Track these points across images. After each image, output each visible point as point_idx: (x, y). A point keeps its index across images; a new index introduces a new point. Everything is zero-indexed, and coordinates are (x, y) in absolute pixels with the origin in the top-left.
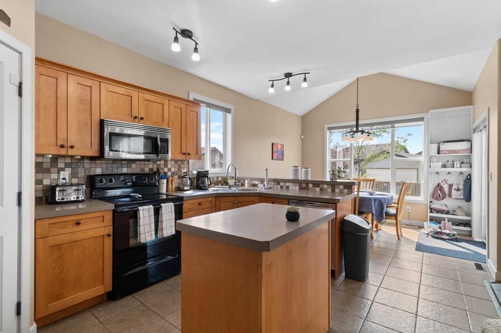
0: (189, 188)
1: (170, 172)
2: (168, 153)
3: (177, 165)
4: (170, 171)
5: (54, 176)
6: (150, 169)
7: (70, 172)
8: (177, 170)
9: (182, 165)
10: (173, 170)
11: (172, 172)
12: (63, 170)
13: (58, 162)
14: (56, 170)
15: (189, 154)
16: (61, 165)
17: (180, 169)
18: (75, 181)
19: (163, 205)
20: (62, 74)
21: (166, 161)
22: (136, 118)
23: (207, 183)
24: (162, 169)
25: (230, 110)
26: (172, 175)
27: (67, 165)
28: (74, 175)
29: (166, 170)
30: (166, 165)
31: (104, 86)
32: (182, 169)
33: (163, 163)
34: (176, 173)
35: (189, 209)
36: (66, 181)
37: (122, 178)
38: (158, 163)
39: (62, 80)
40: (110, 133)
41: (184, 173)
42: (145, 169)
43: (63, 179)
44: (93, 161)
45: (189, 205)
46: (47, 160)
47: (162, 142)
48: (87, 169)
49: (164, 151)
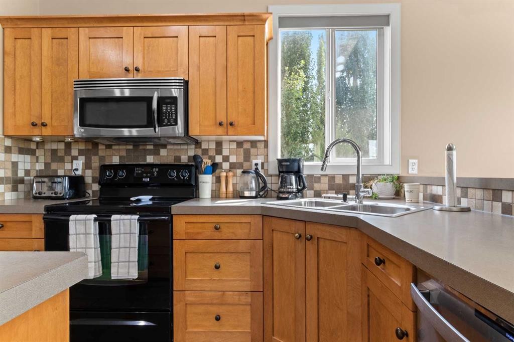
0: (254, 194)
1: (228, 163)
2: (176, 124)
3: (242, 150)
4: (228, 161)
5: (68, 166)
6: (189, 157)
7: (84, 162)
8: (241, 160)
9: (253, 151)
10: (233, 159)
11: (231, 164)
12: (76, 158)
13: (71, 149)
14: (70, 158)
15: (231, 124)
16: (75, 152)
17: (247, 157)
18: (89, 173)
19: (114, 217)
20: (35, 32)
21: (219, 144)
22: (127, 70)
23: (294, 187)
24: (212, 158)
25: (388, 16)
26: (230, 168)
27: (81, 152)
28: (87, 166)
29: (219, 159)
30: (219, 151)
31: (84, 32)
32: (252, 157)
33: (215, 147)
34: (240, 165)
35: (186, 233)
36: (79, 173)
37: (138, 171)
38: (203, 147)
39: (35, 41)
40: (81, 99)
41: (256, 164)
42: (182, 157)
43: (77, 170)
44: (109, 147)
45: (189, 226)
46: (62, 146)
47: (167, 104)
48: (102, 158)
49: (169, 121)
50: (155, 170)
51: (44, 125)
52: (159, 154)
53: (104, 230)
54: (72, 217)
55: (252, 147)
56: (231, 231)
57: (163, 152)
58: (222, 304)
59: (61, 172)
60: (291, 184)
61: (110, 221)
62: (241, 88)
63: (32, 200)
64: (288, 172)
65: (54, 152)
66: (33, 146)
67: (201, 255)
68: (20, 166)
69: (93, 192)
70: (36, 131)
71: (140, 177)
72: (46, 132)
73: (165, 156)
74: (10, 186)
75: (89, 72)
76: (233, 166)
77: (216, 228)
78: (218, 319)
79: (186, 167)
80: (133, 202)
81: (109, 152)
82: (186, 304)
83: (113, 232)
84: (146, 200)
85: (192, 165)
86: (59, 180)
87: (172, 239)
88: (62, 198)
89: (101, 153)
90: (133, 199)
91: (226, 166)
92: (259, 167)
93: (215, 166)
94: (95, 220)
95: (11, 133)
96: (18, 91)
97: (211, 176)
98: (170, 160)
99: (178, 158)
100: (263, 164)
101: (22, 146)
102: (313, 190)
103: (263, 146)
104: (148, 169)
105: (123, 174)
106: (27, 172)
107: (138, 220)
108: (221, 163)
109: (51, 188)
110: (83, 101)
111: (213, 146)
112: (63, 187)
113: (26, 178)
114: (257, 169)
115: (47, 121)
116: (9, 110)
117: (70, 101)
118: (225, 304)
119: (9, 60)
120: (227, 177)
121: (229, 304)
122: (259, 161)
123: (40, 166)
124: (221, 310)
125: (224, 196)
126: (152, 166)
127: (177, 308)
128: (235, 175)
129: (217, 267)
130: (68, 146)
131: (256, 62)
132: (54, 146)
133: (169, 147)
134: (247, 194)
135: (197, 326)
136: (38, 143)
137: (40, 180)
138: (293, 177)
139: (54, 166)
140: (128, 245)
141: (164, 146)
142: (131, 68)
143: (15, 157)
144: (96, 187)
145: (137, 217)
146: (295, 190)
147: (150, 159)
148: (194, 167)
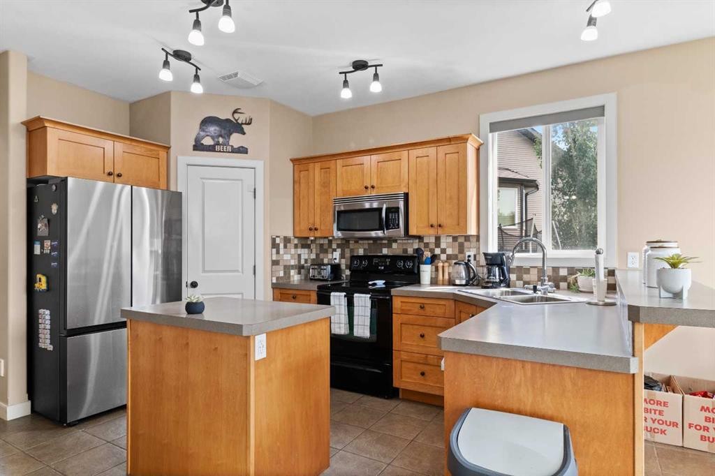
0: (463, 282)
1: (445, 255)
2: (399, 227)
3: (457, 244)
4: (445, 253)
5: (330, 256)
6: (413, 249)
7: (340, 253)
8: (456, 252)
9: (466, 244)
10: (449, 251)
11: (448, 255)
12: (335, 250)
13: (332, 244)
14: (331, 250)
15: (440, 226)
16: (334, 246)
17: (461, 251)
18: (343, 261)
19: (356, 295)
20: (312, 165)
21: (438, 239)
22: (366, 188)
23: (497, 277)
24: (432, 251)
25: (603, 107)
26: (447, 259)
27: (339, 246)
28: (342, 256)
29: (437, 251)
30: (438, 244)
31: (340, 162)
32: (466, 250)
33: (434, 241)
34: (455, 257)
35: (402, 310)
36: (337, 261)
37: (375, 261)
38: (425, 241)
39: (311, 171)
40: (338, 212)
41: (469, 256)
42: (409, 250)
43: (335, 259)
44: (356, 242)
45: (404, 304)
46: (326, 241)
47: (392, 212)
48: (352, 251)
49: (393, 225)
50: (388, 260)
51: (316, 229)
52: (391, 247)
53: (350, 304)
54: (332, 294)
55: (465, 241)
56: (432, 310)
57: (394, 245)
58: (425, 364)
59: (326, 261)
60: (495, 276)
61: (353, 297)
62: (448, 195)
63: (309, 281)
64: (493, 265)
65: (322, 245)
66: (309, 242)
67: (411, 326)
68: (303, 257)
69: (346, 276)
70: (312, 234)
71: (377, 265)
72: (318, 234)
73: (396, 249)
74: (297, 271)
75: (343, 190)
76: (449, 257)
77: (421, 307)
78: (423, 374)
79: (411, 258)
80: (370, 285)
81: (356, 246)
82: (402, 361)
83: (355, 305)
84: (380, 283)
85: (416, 257)
86: (325, 267)
87: (392, 313)
88: (326, 280)
89: (351, 247)
90: (370, 283)
91: (443, 257)
92: (472, 258)
93: (434, 258)
94: (345, 296)
95: (298, 235)
96: (301, 208)
97: (430, 266)
98: (399, 252)
99: (405, 251)
100: (475, 256)
101: (303, 242)
102: (522, 280)
103: (475, 239)
104: (383, 260)
105: (365, 263)
106: (306, 261)
107: (370, 298)
108: (439, 255)
109: (319, 273)
110: (340, 213)
111: (433, 240)
112: (327, 272)
113: (305, 265)
114: (469, 261)
115: (318, 227)
116: (297, 220)
117: (331, 213)
118: (428, 365)
119: (296, 186)
120: (443, 267)
121: (431, 365)
122: (472, 253)
123: (313, 256)
124: (425, 368)
125: (441, 282)
126: (386, 257)
127: (396, 363)
128: (450, 265)
129: (422, 336)
130: (330, 242)
131: (460, 174)
132: (322, 242)
133: (399, 242)
134: (458, 282)
135: (409, 378)
136: (312, 240)
137: (313, 267)
138: (497, 269)
139: (322, 256)
140: (363, 314)
141: (395, 241)
142: (369, 186)
143: (300, 251)
144: (348, 272)
145: (369, 296)
146: (498, 280)
147: (385, 251)
148: (417, 258)
